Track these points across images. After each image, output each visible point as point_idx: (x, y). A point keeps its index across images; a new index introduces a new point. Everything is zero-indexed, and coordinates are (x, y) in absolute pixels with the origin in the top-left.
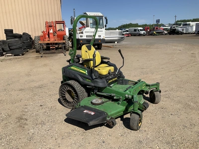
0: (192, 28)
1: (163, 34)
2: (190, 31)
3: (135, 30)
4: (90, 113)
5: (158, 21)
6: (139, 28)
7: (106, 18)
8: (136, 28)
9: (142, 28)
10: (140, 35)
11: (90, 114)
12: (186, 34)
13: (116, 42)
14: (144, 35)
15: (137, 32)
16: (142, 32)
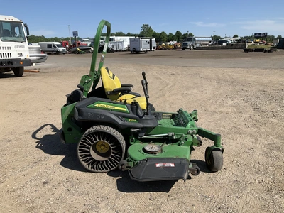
0: (123, 45)
1: (89, 52)
2: (121, 48)
3: (49, 46)
4: (167, 165)
5: (76, 34)
6: (55, 43)
7: (26, 26)
8: (50, 43)
9: (59, 43)
10: (58, 53)
11: (170, 167)
12: (117, 51)
13: (34, 64)
14: (63, 53)
15: (53, 48)
16: (61, 49)
